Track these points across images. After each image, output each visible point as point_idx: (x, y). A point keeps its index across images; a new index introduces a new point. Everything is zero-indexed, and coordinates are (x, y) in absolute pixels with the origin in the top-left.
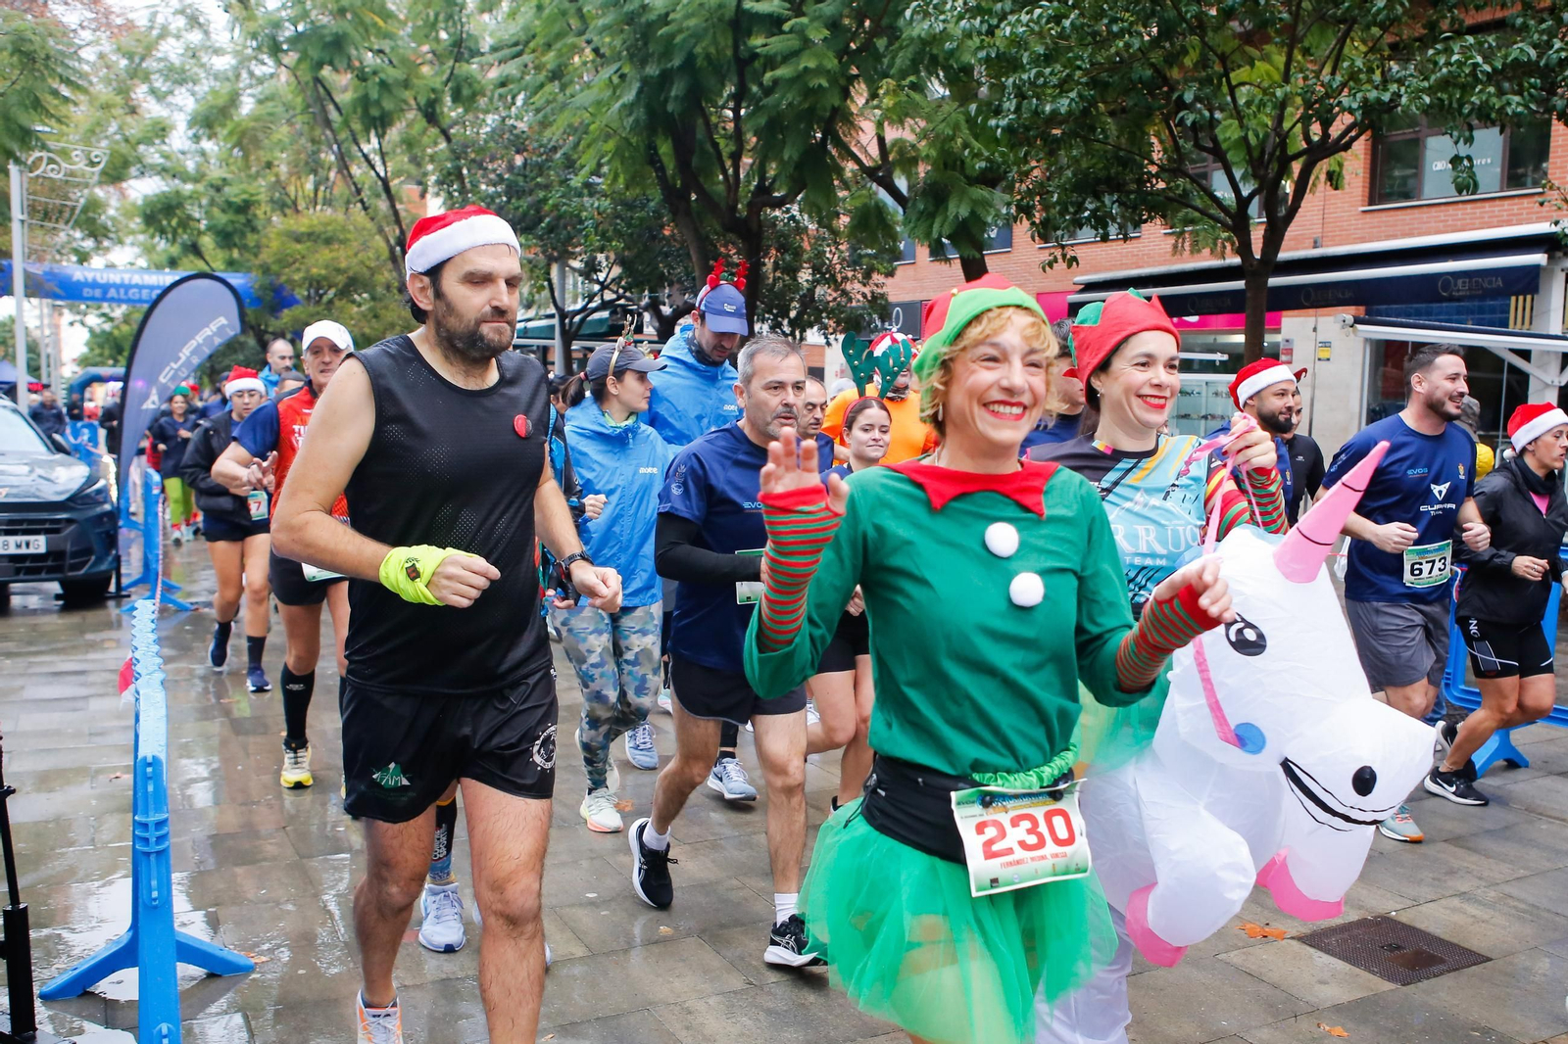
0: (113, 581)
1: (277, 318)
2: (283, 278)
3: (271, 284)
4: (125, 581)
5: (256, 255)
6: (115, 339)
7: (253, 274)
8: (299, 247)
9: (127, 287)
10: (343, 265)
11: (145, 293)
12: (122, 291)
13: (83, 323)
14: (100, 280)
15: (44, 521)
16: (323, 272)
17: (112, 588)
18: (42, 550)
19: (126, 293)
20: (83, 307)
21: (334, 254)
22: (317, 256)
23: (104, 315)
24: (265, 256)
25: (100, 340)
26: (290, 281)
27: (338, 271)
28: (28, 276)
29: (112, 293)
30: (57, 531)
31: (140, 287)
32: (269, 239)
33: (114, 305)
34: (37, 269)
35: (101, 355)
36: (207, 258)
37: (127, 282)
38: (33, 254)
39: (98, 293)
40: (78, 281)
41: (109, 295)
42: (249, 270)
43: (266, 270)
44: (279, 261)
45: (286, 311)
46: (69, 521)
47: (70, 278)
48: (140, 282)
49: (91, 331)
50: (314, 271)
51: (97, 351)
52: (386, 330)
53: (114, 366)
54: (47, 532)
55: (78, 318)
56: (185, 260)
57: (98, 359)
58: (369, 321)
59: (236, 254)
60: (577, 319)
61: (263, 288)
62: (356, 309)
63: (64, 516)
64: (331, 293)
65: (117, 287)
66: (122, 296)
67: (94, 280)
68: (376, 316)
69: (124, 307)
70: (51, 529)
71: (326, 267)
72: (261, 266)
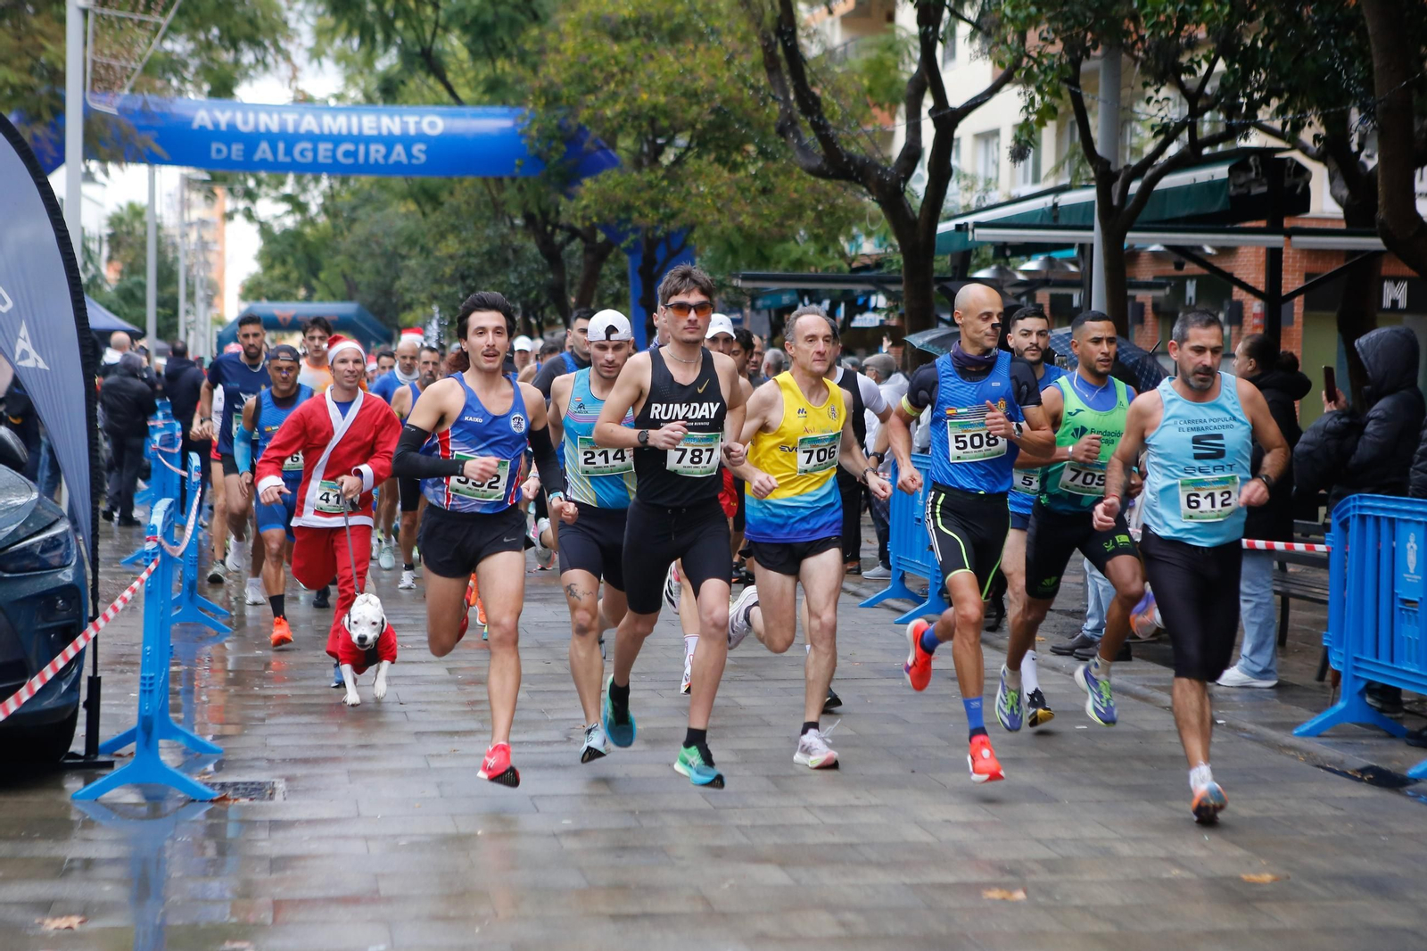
0: (81, 730)
1: (570, 197)
2: (584, 114)
3: (559, 127)
4: (106, 734)
5: (534, 69)
6: (306, 244)
7: (527, 110)
8: (616, 48)
9: (291, 139)
10: (703, 83)
11: (324, 148)
12: (281, 146)
13: (249, 215)
14: (241, 127)
16: (662, 99)
17: (78, 746)
19: (289, 152)
20: (251, 183)
21: (688, 62)
22: (652, 66)
23: (288, 198)
24: (553, 71)
25: (278, 248)
26: (597, 120)
27: (693, 96)
29: (264, 150)
32: (562, 36)
33: (308, 177)
34: (108, 106)
35: (285, 278)
36: (450, 77)
37: (290, 129)
38: (101, 79)
39: (237, 150)
40: (202, 129)
41: (258, 156)
42: (521, 101)
43: (552, 98)
44: (580, 79)
45: (588, 182)
47: (189, 122)
49: (265, 230)
50: (644, 97)
51: (278, 271)
52: (787, 216)
53: (308, 299)
55: (242, 204)
56: (412, 84)
57: (279, 286)
58: (752, 201)
59: (503, 65)
60: (1135, 187)
61: (547, 137)
62: (726, 174)
64: (682, 140)
65: (272, 138)
66: (281, 157)
67: (232, 127)
68: (765, 191)
69: (325, 182)
71: (669, 89)
72: (544, 91)
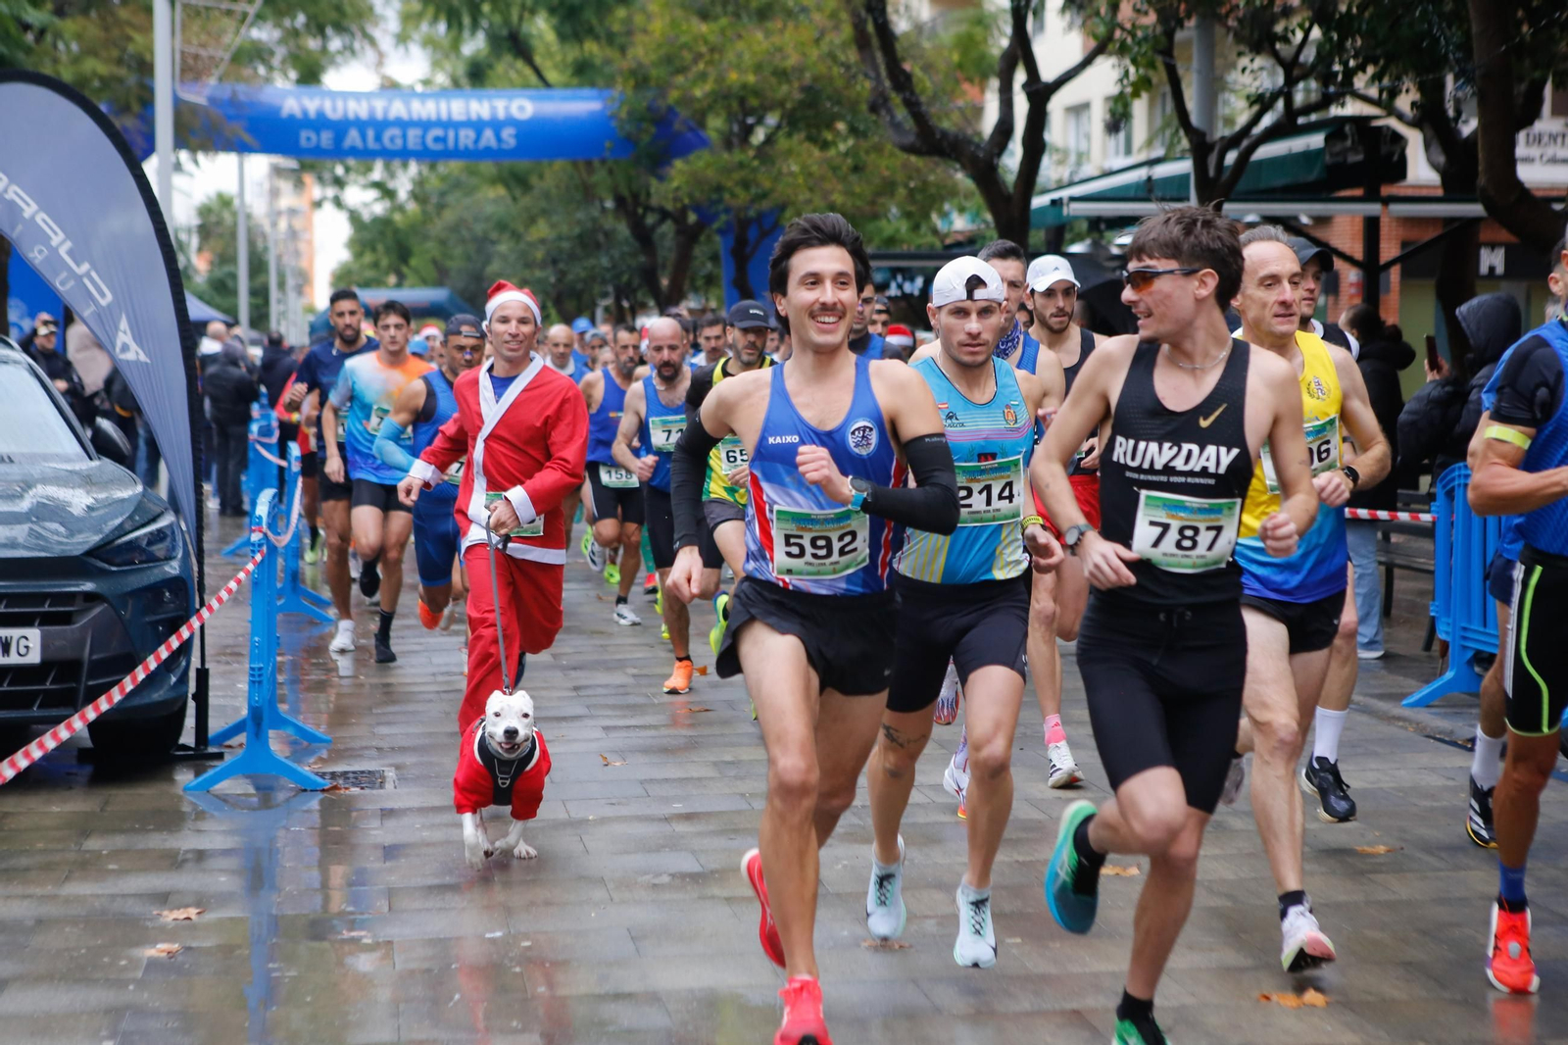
0: (190, 722)
1: (661, 178)
2: (674, 95)
3: (649, 109)
4: (215, 725)
5: (623, 50)
6: (396, 231)
7: (616, 92)
8: (704, 28)
9: (380, 126)
10: (792, 60)
11: (413, 134)
12: (371, 134)
13: (338, 202)
14: (330, 114)
15: (39, 598)
16: (751, 79)
17: (188, 737)
18: (34, 657)
19: (378, 138)
20: (339, 170)
21: (776, 40)
22: (740, 45)
23: (377, 185)
24: (641, 51)
25: (367, 235)
26: (687, 100)
27: (782, 75)
28: (180, 109)
29: (353, 138)
30: (65, 619)
31: (403, 125)
32: (649, 17)
33: (396, 163)
34: (197, 96)
35: (375, 265)
36: (538, 60)
37: (379, 115)
38: (189, 69)
39: (326, 138)
40: (292, 118)
41: (347, 143)
42: (610, 82)
43: (640, 79)
44: (668, 60)
45: (678, 164)
46: (91, 598)
47: (277, 110)
48: (404, 115)
49: (354, 217)
50: (733, 76)
51: (368, 258)
52: (879, 194)
53: (399, 285)
54: (46, 620)
55: (330, 192)
56: (500, 68)
57: (370, 274)
58: (844, 179)
59: (591, 47)
60: (1231, 157)
61: (636, 118)
62: (816, 152)
63: (88, 586)
64: (772, 120)
65: (360, 125)
66: (371, 144)
67: (321, 114)
68: (857, 169)
69: (413, 168)
70: (51, 615)
71: (758, 68)
72: (633, 73)
